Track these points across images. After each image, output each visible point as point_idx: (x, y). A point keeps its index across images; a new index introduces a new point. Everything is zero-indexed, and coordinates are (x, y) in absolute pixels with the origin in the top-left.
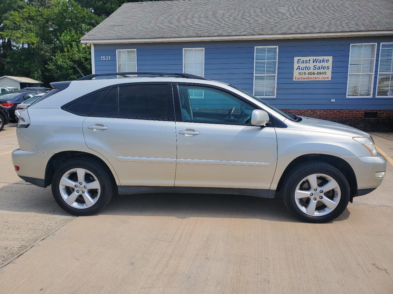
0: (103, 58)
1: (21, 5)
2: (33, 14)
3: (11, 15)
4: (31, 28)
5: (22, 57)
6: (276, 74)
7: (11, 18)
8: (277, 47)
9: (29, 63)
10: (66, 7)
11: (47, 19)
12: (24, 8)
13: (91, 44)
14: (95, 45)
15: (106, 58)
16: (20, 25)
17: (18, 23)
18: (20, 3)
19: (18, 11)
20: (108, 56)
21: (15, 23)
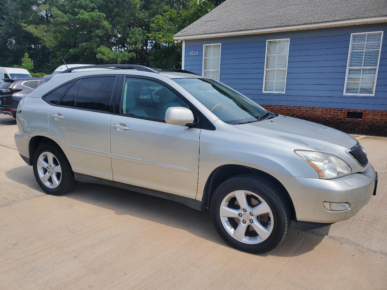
0: (191, 53)
1: (166, 9)
2: (173, 16)
3: (157, 18)
4: (171, 29)
5: (162, 55)
6: (378, 67)
7: (156, 21)
8: (381, 33)
9: (167, 60)
10: (201, 7)
11: (184, 19)
12: (167, 12)
13: (182, 41)
14: (186, 41)
15: (194, 53)
16: (163, 26)
17: (162, 25)
18: (165, 8)
19: (162, 15)
20: (196, 51)
21: (159, 25)
